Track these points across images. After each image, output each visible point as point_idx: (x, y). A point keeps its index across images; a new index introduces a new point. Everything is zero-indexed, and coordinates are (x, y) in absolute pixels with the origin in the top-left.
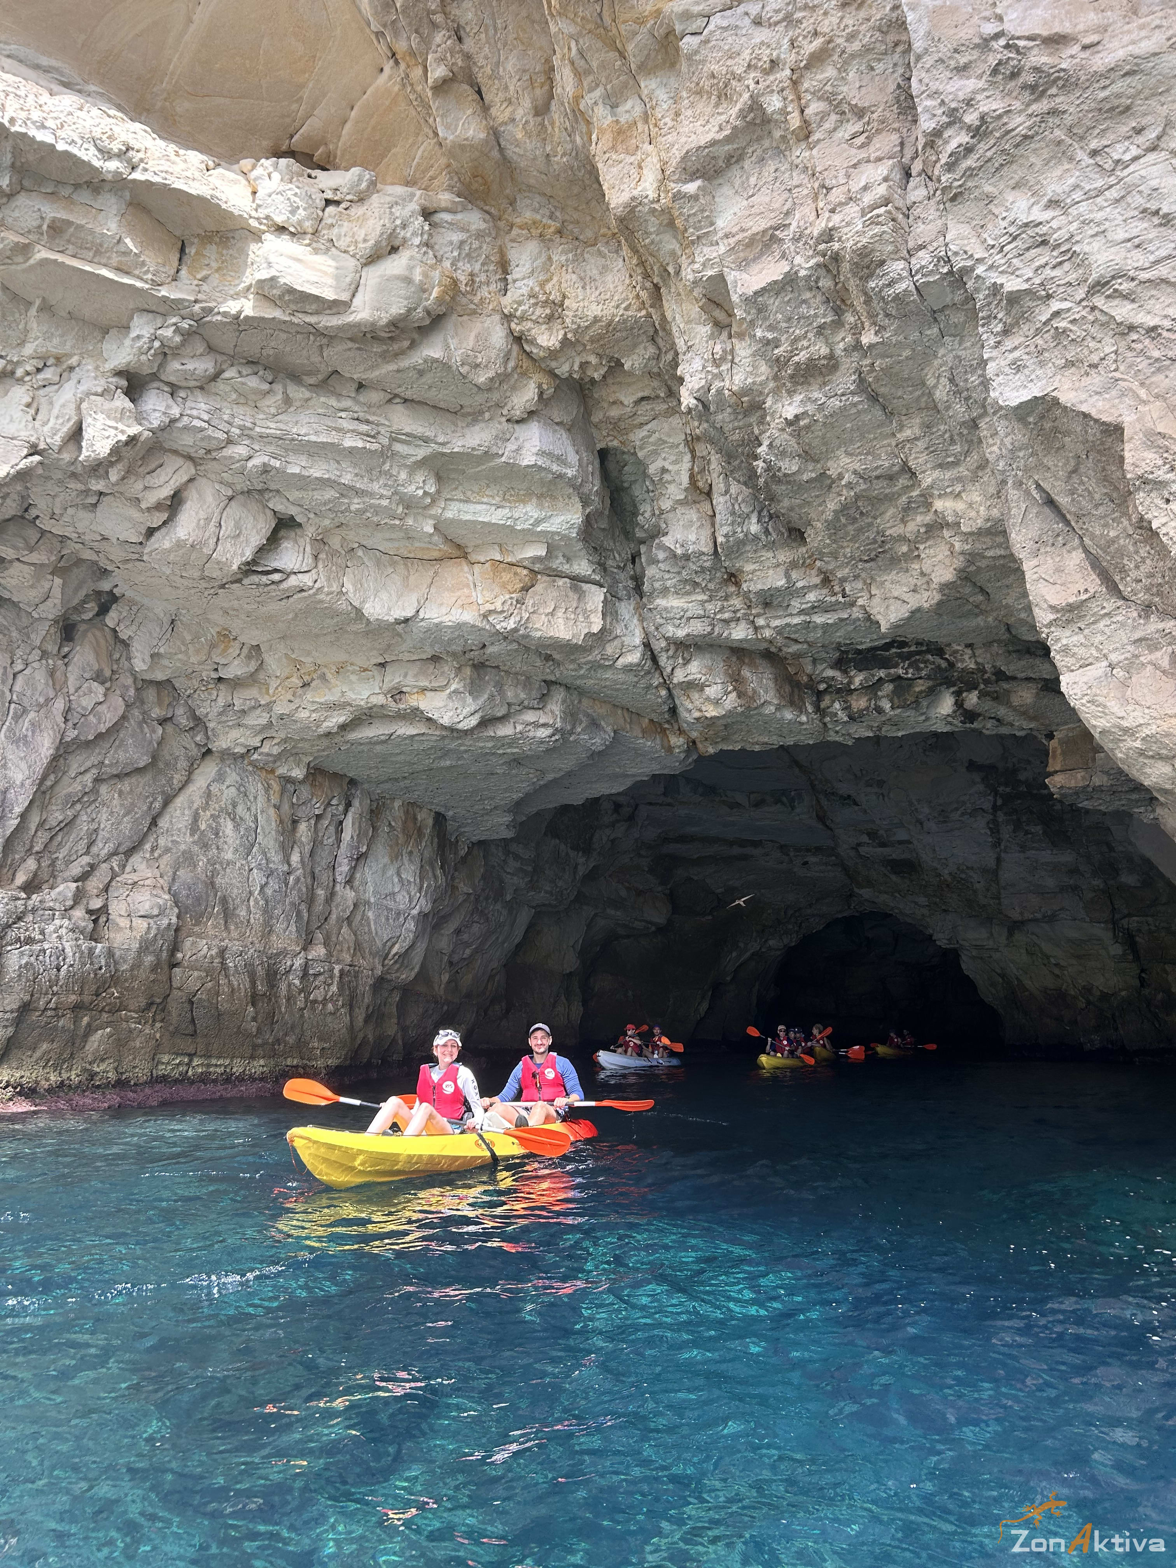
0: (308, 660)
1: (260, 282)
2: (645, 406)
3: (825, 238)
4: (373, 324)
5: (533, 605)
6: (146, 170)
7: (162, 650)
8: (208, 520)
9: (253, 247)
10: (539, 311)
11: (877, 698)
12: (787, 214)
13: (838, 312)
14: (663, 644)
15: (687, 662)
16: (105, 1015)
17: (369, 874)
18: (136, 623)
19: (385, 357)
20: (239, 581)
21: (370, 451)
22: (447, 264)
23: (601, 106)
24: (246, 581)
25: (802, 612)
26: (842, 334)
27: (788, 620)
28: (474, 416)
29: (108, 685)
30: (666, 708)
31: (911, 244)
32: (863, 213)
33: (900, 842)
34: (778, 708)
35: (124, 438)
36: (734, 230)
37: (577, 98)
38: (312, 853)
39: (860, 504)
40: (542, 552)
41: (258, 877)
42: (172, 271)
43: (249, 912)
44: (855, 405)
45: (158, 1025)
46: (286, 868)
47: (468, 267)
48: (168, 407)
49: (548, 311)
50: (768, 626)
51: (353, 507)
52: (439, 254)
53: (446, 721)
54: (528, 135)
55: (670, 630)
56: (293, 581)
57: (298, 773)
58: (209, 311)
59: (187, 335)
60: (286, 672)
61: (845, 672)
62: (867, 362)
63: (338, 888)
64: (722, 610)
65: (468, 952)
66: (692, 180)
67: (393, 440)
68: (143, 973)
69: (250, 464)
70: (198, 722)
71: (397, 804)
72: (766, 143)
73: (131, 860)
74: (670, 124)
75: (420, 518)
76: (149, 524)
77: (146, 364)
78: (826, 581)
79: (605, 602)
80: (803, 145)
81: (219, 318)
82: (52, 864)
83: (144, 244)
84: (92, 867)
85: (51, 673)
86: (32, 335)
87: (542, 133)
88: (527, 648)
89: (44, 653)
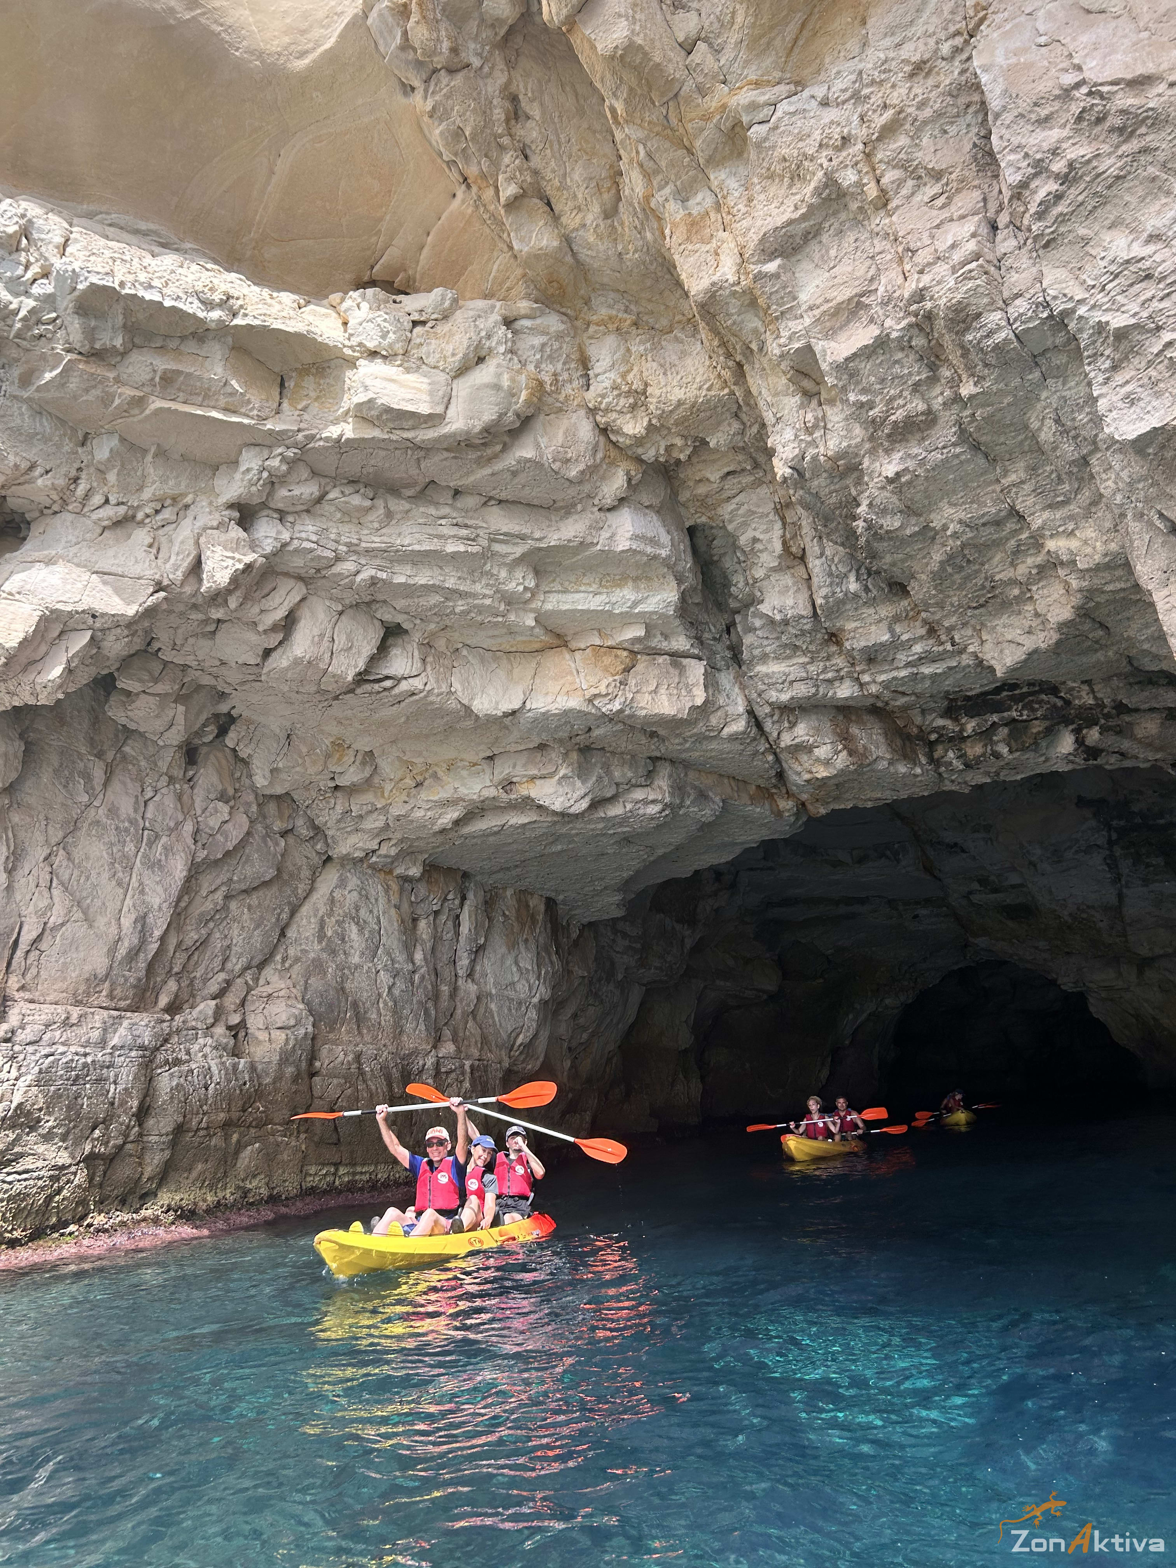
0: (418, 760)
1: (359, 405)
2: (732, 481)
3: (917, 299)
4: (468, 433)
5: (636, 685)
6: (246, 315)
7: (281, 765)
8: (322, 636)
9: (349, 373)
10: (622, 401)
11: (993, 743)
12: (872, 280)
13: (933, 368)
14: (767, 710)
15: (792, 725)
16: (253, 1131)
17: (488, 965)
18: (255, 740)
19: (481, 462)
20: (352, 691)
21: (472, 554)
22: (531, 367)
23: (672, 202)
24: (359, 691)
25: (908, 665)
26: (938, 390)
27: (895, 674)
28: (567, 510)
29: (232, 803)
30: (773, 773)
31: (1006, 294)
32: (954, 270)
33: (1013, 887)
34: (891, 763)
35: (241, 566)
36: (818, 302)
38: (433, 950)
39: (966, 552)
40: (640, 632)
41: (384, 978)
42: (276, 405)
43: (380, 1014)
44: (957, 456)
45: (303, 1136)
46: (410, 967)
47: (551, 368)
48: (279, 532)
49: (631, 400)
50: (874, 681)
51: (458, 610)
52: (523, 359)
53: (557, 807)
54: (600, 237)
55: (774, 696)
56: (404, 686)
57: (415, 871)
58: (311, 438)
59: (292, 463)
60: (400, 774)
61: (956, 720)
62: (968, 412)
63: (460, 982)
64: (825, 670)
65: (585, 1036)
66: (771, 260)
67: (492, 540)
68: (285, 1085)
69: (359, 578)
70: (318, 831)
71: (509, 893)
72: (843, 216)
73: (264, 973)
74: (744, 210)
75: (521, 613)
76: (266, 646)
77: (256, 494)
78: (932, 631)
79: (706, 674)
80: (882, 213)
81: (321, 443)
82: (191, 984)
83: (248, 383)
84: (229, 983)
85: (179, 797)
86: (149, 480)
87: (613, 234)
88: (632, 727)
89: (172, 780)
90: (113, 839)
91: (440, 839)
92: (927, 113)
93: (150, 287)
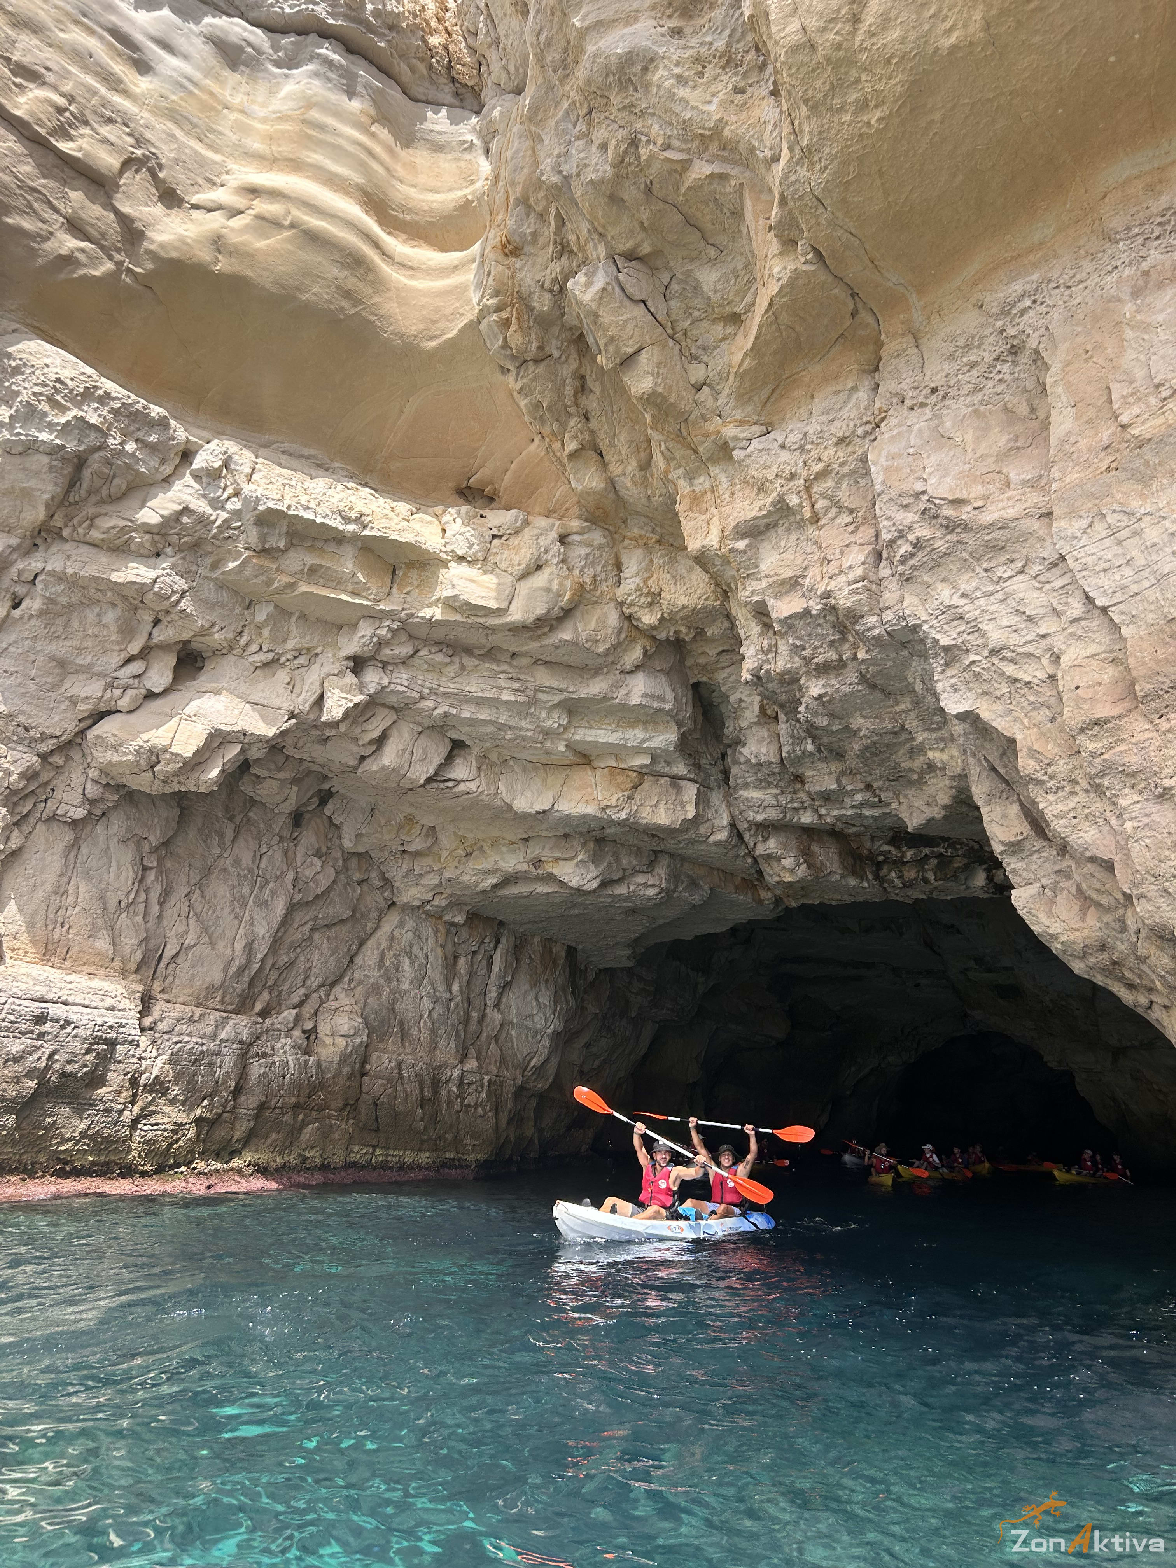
0: (470, 836)
1: (447, 597)
2: (726, 655)
3: (826, 596)
4: (524, 621)
5: (641, 800)
6: (372, 528)
7: (364, 832)
8: (404, 750)
9: (443, 571)
10: (643, 599)
11: (924, 870)
12: (806, 568)
13: (841, 635)
14: (746, 825)
15: (765, 839)
16: (314, 1113)
17: (513, 999)
18: (346, 812)
19: (531, 639)
20: (423, 787)
21: (521, 701)
22: (576, 572)
23: (683, 479)
24: (430, 786)
25: (853, 807)
26: (844, 649)
27: (844, 811)
28: (597, 672)
29: (324, 858)
30: (753, 871)
31: (881, 606)
32: (849, 584)
34: (843, 877)
35: (352, 705)
36: (771, 573)
37: (667, 472)
38: (469, 983)
39: (877, 747)
40: (647, 761)
41: (427, 1003)
42: (388, 589)
43: (420, 1032)
44: (860, 690)
45: (351, 1122)
46: (448, 996)
47: (592, 572)
48: (381, 678)
49: (649, 599)
50: (829, 814)
51: (507, 737)
52: (571, 567)
53: (574, 884)
54: (635, 483)
55: (751, 815)
56: (462, 787)
57: (459, 919)
58: (411, 616)
59: (394, 632)
60: (454, 845)
61: (898, 848)
62: (864, 667)
63: (488, 1010)
64: (792, 801)
65: (597, 1063)
66: (742, 540)
67: (536, 691)
68: (341, 1081)
69: (436, 712)
70: (387, 882)
71: (536, 940)
72: (791, 522)
73: (334, 991)
74: (728, 499)
75: (556, 742)
76: (364, 753)
77: (367, 651)
78: (869, 788)
79: (698, 794)
80: (814, 527)
81: (418, 620)
82: (279, 995)
83: (368, 576)
84: (307, 996)
85: (286, 853)
86: (292, 635)
87: (645, 483)
88: (636, 830)
89: (281, 838)
90: (236, 883)
91: (482, 897)
92: (846, 469)
93: (308, 508)
